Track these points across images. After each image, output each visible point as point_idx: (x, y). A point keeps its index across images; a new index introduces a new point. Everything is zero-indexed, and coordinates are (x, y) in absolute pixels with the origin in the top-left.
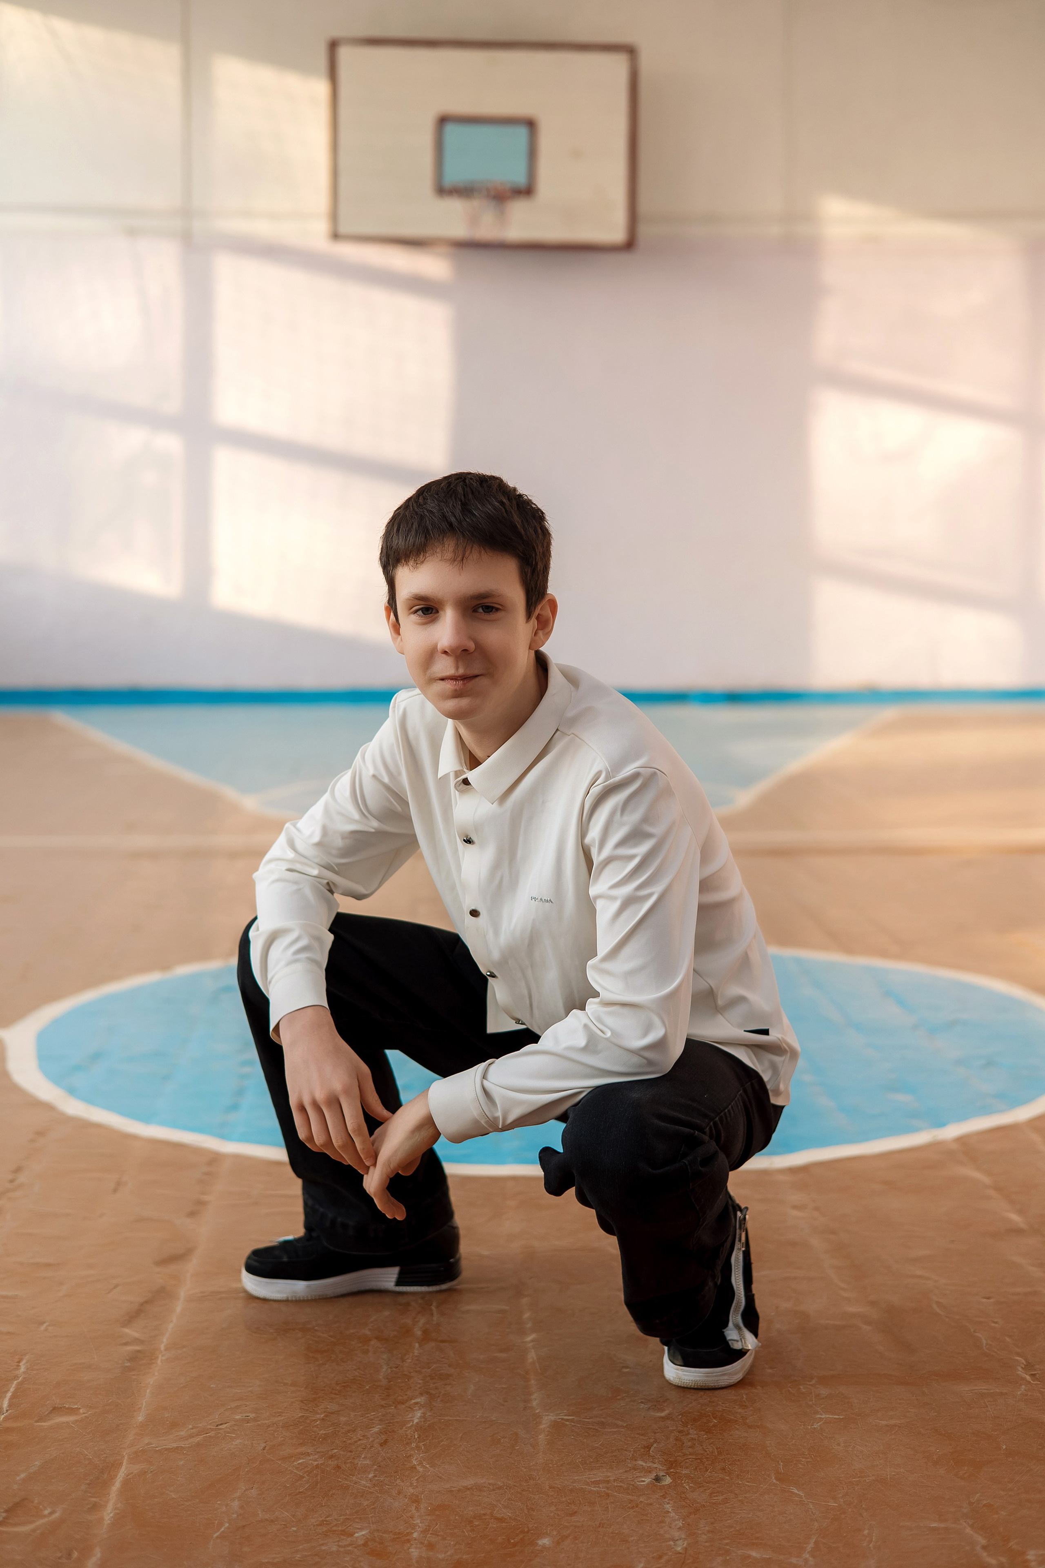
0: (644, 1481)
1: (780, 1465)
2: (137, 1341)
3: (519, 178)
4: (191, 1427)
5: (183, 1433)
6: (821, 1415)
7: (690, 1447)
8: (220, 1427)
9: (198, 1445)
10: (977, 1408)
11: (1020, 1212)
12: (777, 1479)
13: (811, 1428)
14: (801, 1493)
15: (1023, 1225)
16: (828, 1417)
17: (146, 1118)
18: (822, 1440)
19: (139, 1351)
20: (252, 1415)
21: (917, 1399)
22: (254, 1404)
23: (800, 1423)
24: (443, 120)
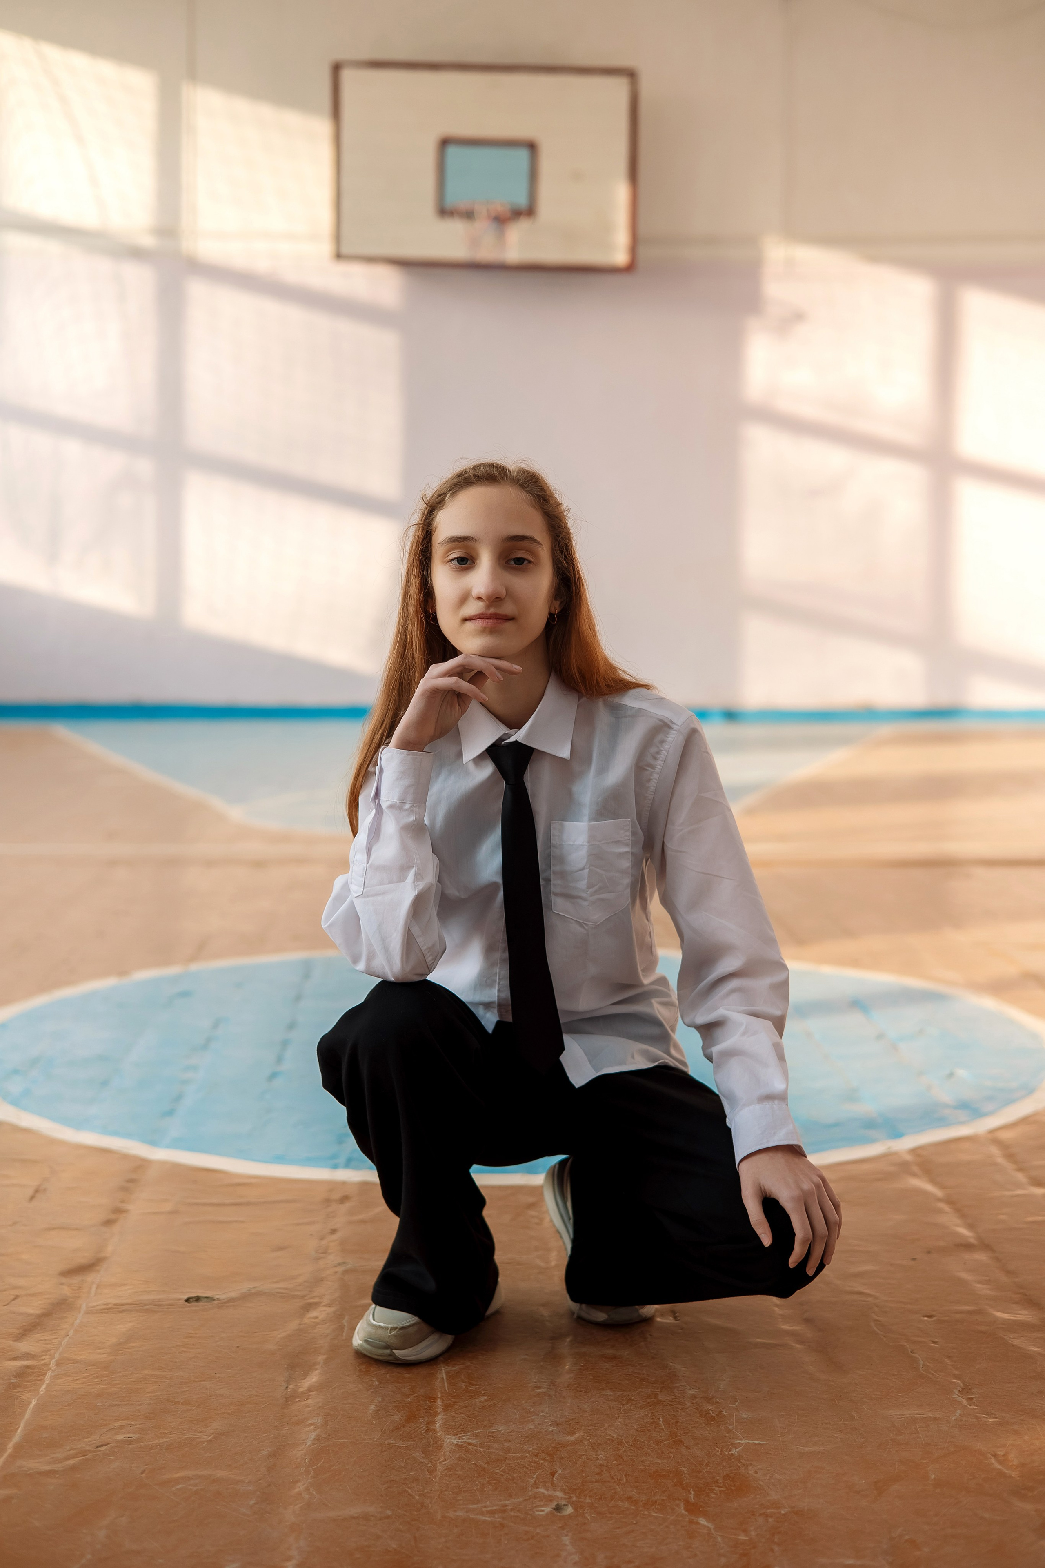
0: (542, 1511)
1: (691, 1493)
2: (27, 1356)
3: (522, 200)
4: (68, 1448)
5: (59, 1455)
6: (741, 1439)
7: (597, 1474)
8: (100, 1449)
9: (73, 1468)
10: (908, 1434)
11: (971, 1227)
12: (686, 1509)
13: (729, 1454)
14: (710, 1525)
15: (973, 1241)
16: (748, 1443)
17: (79, 1124)
18: (739, 1467)
19: (27, 1367)
20: (135, 1436)
21: (845, 1424)
22: (140, 1424)
23: (717, 1449)
24: (445, 143)
